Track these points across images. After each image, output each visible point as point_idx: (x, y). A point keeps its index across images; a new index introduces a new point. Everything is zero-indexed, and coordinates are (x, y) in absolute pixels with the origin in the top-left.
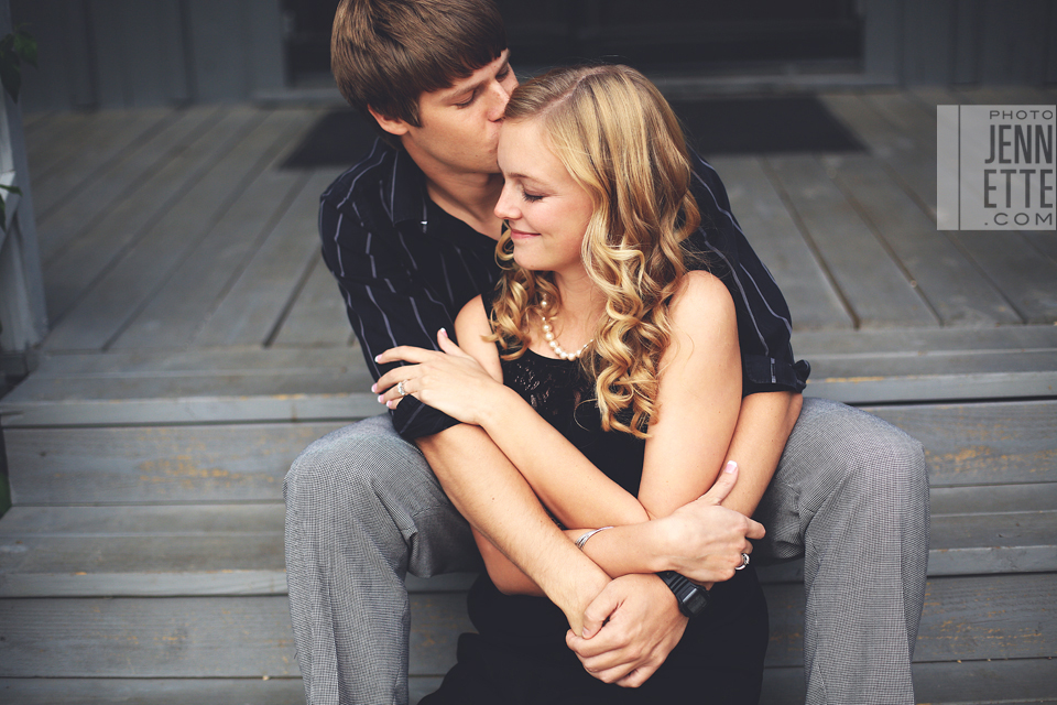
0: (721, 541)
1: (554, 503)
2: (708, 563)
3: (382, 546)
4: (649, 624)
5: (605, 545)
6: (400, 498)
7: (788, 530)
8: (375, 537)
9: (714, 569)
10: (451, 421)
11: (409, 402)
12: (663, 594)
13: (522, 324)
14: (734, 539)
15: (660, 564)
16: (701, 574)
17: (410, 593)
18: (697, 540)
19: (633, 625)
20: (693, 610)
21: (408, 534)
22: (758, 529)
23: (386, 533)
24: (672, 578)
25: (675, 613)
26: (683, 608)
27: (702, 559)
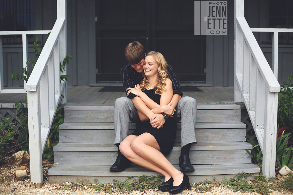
0: (170, 109)
1: (149, 106)
2: (168, 112)
3: (127, 111)
4: (160, 119)
5: (155, 110)
6: (130, 105)
7: (179, 111)
8: (126, 110)
9: (169, 113)
10: (136, 96)
11: (131, 93)
12: (162, 116)
13: (145, 86)
14: (172, 110)
15: (162, 111)
16: (167, 113)
17: (129, 129)
18: (167, 108)
19: (158, 119)
20: (166, 118)
21: (130, 110)
22: (175, 110)
23: (127, 109)
24: (163, 113)
25: (163, 118)
26: (165, 118)
27: (167, 111)
